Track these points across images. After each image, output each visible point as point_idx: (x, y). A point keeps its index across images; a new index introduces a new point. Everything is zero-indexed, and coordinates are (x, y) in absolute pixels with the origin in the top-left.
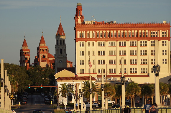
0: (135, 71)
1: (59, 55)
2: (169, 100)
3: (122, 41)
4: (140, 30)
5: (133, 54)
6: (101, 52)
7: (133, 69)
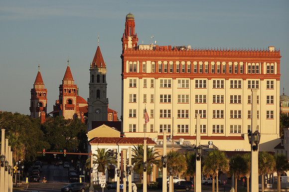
0: (220, 129)
1: (95, 100)
2: (276, 181)
3: (201, 79)
4: (230, 61)
5: (218, 101)
6: (165, 96)
7: (218, 126)
